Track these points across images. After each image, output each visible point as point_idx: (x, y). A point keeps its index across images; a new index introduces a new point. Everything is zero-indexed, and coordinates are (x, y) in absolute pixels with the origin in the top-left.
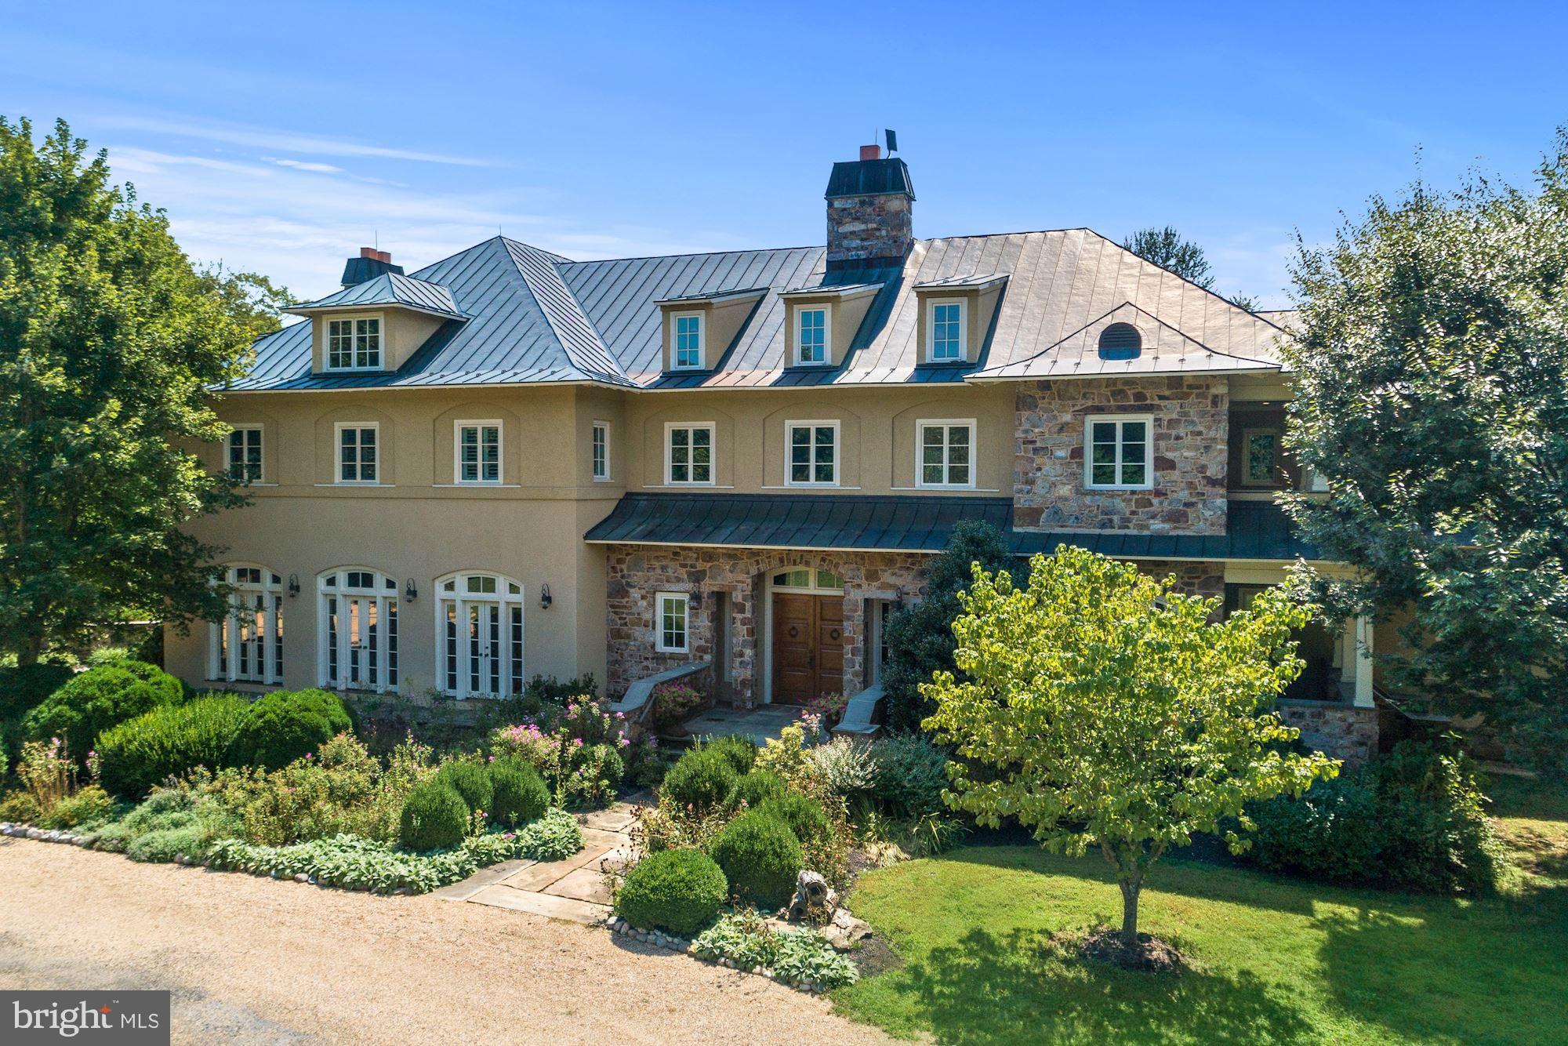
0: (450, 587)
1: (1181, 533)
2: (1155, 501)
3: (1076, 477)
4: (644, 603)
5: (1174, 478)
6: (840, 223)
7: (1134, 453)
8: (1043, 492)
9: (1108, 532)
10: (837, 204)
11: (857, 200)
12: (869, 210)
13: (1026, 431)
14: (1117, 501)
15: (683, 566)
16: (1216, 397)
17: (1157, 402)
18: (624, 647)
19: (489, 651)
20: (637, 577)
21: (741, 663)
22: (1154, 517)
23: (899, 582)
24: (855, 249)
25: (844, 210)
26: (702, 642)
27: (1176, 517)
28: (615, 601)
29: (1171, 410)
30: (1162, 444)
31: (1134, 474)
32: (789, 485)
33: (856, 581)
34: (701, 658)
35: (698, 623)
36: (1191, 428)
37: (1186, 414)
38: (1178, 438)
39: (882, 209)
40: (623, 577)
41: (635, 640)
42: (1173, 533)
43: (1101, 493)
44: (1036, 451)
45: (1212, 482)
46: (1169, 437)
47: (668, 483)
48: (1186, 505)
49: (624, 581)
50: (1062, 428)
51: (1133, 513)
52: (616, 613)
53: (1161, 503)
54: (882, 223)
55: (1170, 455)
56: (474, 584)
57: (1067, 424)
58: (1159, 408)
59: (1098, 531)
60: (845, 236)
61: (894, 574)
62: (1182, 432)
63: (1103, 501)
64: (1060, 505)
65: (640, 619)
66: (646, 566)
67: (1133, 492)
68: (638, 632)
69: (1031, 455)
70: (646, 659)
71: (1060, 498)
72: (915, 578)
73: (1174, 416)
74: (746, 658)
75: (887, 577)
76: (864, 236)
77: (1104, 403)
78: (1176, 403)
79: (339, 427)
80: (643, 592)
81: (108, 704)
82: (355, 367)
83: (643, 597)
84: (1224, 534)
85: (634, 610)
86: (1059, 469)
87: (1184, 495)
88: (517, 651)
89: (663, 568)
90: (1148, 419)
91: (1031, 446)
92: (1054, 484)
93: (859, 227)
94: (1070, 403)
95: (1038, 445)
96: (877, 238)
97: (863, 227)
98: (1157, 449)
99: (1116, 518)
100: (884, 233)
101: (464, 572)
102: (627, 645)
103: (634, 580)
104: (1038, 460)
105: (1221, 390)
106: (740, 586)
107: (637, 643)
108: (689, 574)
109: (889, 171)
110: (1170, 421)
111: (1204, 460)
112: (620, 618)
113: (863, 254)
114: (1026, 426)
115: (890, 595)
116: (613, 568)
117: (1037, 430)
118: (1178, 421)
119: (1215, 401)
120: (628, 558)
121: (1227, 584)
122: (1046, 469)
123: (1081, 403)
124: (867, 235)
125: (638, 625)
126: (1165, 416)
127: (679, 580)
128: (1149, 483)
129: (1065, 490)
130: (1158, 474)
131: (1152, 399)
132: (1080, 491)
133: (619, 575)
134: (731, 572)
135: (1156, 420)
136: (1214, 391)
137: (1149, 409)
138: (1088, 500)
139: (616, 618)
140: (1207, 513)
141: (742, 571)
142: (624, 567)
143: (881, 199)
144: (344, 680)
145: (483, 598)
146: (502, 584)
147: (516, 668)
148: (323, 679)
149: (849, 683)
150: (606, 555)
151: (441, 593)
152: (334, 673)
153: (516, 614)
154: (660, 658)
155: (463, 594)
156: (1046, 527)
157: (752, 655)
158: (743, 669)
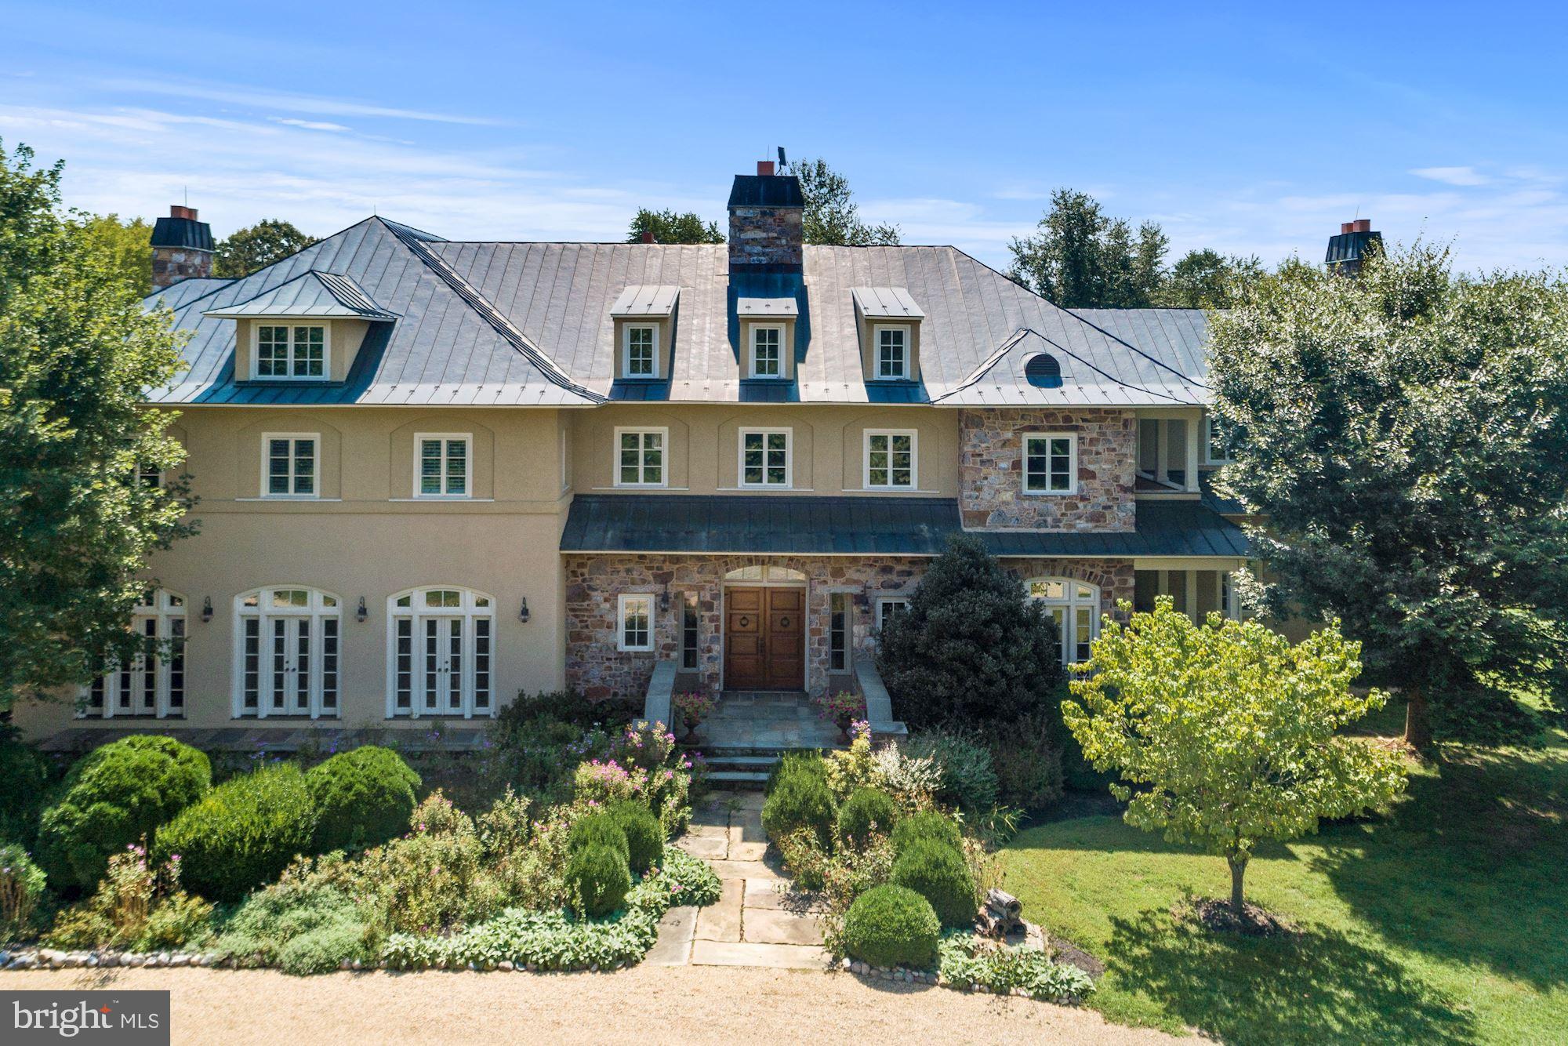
0: (404, 602)
1: (1101, 531)
2: (1081, 505)
3: (1016, 485)
4: (607, 605)
5: (1095, 486)
6: (741, 230)
7: (1061, 464)
8: (988, 498)
9: (1043, 530)
10: (739, 213)
11: (758, 210)
12: (770, 220)
13: (974, 446)
14: (1050, 505)
15: (650, 568)
16: (1126, 421)
17: (1081, 423)
18: (584, 649)
19: (449, 666)
20: (600, 580)
21: (709, 658)
22: (1079, 518)
23: (862, 577)
24: (757, 255)
25: (746, 218)
26: (669, 641)
27: (1096, 518)
28: (575, 605)
29: (1092, 431)
30: (1085, 458)
31: (1061, 482)
32: (742, 486)
33: (822, 578)
34: (668, 656)
35: (665, 622)
36: (1107, 446)
37: (1104, 434)
38: (1098, 453)
39: (782, 220)
40: (584, 581)
41: (597, 641)
42: (1094, 531)
43: (1036, 497)
44: (983, 462)
45: (1125, 489)
46: (1091, 452)
47: (618, 484)
48: (1105, 508)
49: (585, 585)
50: (1005, 443)
51: (1063, 515)
52: (576, 616)
53: (1085, 507)
54: (783, 233)
55: (1091, 467)
56: (433, 598)
57: (1009, 440)
58: (1082, 428)
59: (1034, 530)
60: (747, 242)
61: (858, 571)
62: (1100, 448)
63: (1038, 505)
64: (1003, 508)
65: (603, 621)
66: (609, 570)
67: (1063, 498)
68: (601, 634)
69: (978, 466)
70: (609, 659)
71: (1003, 502)
72: (877, 573)
73: (1095, 435)
74: (714, 653)
75: (851, 573)
76: (765, 244)
77: (1039, 424)
78: (1096, 425)
79: (266, 438)
80: (606, 595)
81: (157, 794)
82: (291, 376)
83: (606, 600)
84: (1133, 530)
85: (596, 613)
86: (1002, 479)
87: (1103, 499)
88: (482, 663)
89: (628, 571)
90: (1072, 437)
91: (978, 459)
92: (998, 491)
93: (760, 235)
94: (1011, 422)
95: (985, 457)
96: (778, 246)
97: (764, 235)
98: (1080, 462)
99: (1049, 519)
100: (784, 242)
101: (422, 588)
102: (588, 647)
103: (596, 583)
104: (985, 470)
105: (1130, 416)
106: (708, 586)
107: (599, 645)
108: (655, 576)
109: (788, 187)
110: (1091, 440)
111: (1117, 472)
112: (581, 621)
113: (764, 260)
114: (975, 441)
115: (856, 590)
116: (574, 572)
117: (983, 445)
118: (1097, 440)
119: (1126, 424)
120: (589, 562)
121: (1137, 572)
122: (991, 478)
123: (1020, 423)
124: (768, 243)
125: (601, 627)
126: (1087, 436)
127: (644, 581)
128: (1073, 488)
129: (1007, 496)
130: (1082, 482)
131: (1077, 421)
132: (1019, 497)
133: (580, 579)
134: (699, 573)
135: (1080, 438)
136: (1125, 416)
137: (1075, 428)
138: (1026, 504)
139: (577, 621)
140: (1121, 515)
141: (710, 572)
142: (585, 571)
143: (780, 212)
144: (266, 706)
145: (443, 612)
146: (468, 598)
147: (482, 681)
148: (238, 708)
149: (815, 671)
150: (567, 560)
151: (393, 610)
152: (252, 700)
153: (483, 626)
154: (624, 658)
155: (420, 609)
156: (992, 527)
157: (718, 649)
158: (711, 663)
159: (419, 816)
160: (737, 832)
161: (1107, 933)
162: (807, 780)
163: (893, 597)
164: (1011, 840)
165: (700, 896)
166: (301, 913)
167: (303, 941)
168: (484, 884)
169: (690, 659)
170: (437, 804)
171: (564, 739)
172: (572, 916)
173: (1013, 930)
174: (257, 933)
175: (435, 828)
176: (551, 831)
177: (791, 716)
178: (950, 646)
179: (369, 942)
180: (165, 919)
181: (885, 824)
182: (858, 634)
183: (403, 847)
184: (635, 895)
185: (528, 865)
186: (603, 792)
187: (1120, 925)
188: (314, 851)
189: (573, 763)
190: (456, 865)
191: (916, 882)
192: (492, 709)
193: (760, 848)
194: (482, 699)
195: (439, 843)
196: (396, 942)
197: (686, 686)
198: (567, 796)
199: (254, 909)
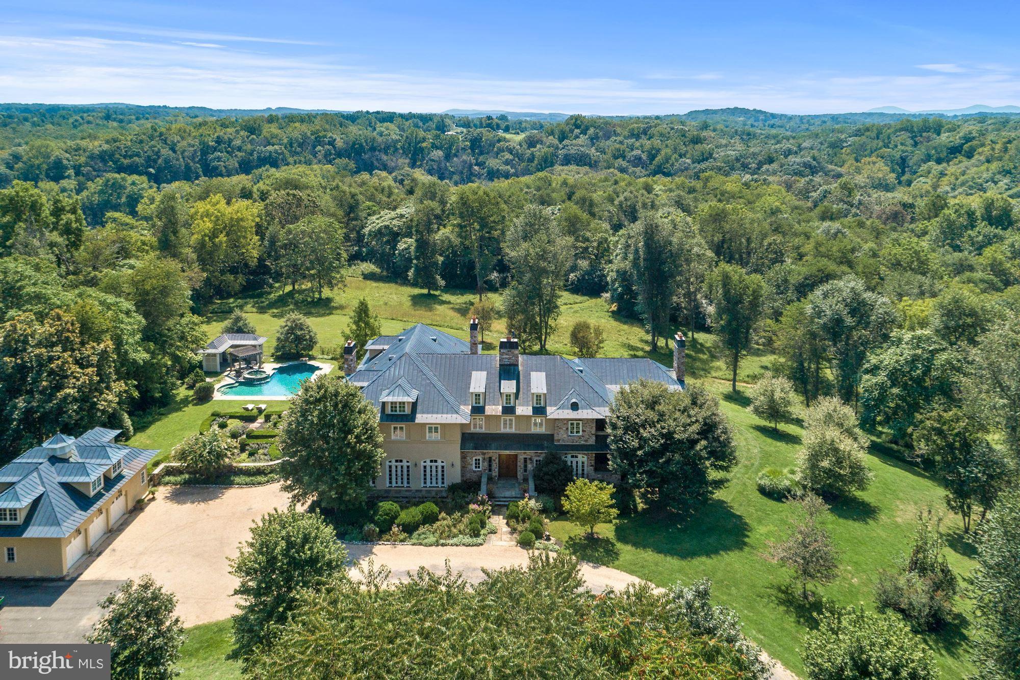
0: (425, 462)
1: (587, 444)
3: (567, 432)
4: (471, 461)
5: (586, 434)
6: (502, 355)
7: (578, 428)
8: (561, 436)
9: (573, 443)
10: (502, 351)
11: (507, 350)
12: (510, 353)
14: (575, 438)
18: (465, 470)
19: (435, 476)
21: (495, 471)
22: (582, 441)
24: (506, 362)
25: (504, 352)
26: (485, 467)
27: (586, 441)
29: (585, 421)
31: (578, 432)
32: (502, 431)
34: (485, 470)
35: (484, 463)
37: (588, 422)
39: (513, 353)
41: (468, 468)
42: (585, 444)
43: (572, 436)
45: (593, 435)
46: (585, 427)
47: (472, 430)
48: (588, 439)
49: (465, 456)
51: (578, 440)
52: (464, 463)
53: (583, 438)
54: (513, 356)
56: (431, 461)
57: (565, 423)
58: (583, 421)
59: (571, 443)
60: (503, 359)
62: (587, 427)
63: (572, 438)
64: (564, 439)
65: (469, 464)
67: (578, 436)
68: (469, 466)
69: (558, 429)
70: (471, 473)
77: (573, 422)
79: (393, 426)
80: (470, 457)
82: (398, 413)
83: (470, 459)
84: (595, 444)
85: (468, 462)
87: (587, 437)
88: (443, 475)
90: (580, 422)
91: (558, 427)
92: (563, 435)
94: (566, 419)
95: (560, 427)
97: (508, 356)
98: (582, 428)
99: (575, 441)
100: (513, 359)
101: (429, 459)
103: (468, 453)
104: (560, 430)
106: (494, 456)
109: (515, 345)
111: (591, 431)
113: (508, 363)
114: (558, 424)
115: (529, 457)
118: (586, 423)
119: (593, 420)
122: (561, 432)
123: (568, 420)
124: (510, 359)
127: (480, 455)
128: (581, 433)
129: (565, 436)
130: (583, 433)
131: (582, 419)
132: (568, 436)
135: (582, 423)
138: (569, 438)
140: (592, 440)
143: (513, 351)
144: (394, 484)
145: (434, 464)
146: (439, 461)
147: (443, 479)
148: (388, 485)
149: (520, 474)
150: (462, 453)
151: (423, 464)
152: (390, 483)
153: (443, 467)
154: (474, 472)
155: (428, 464)
156: (561, 443)
157: (497, 461)
158: (495, 473)
159: (440, 517)
160: (501, 517)
161: (567, 539)
162: (514, 508)
163: (538, 459)
164: (555, 519)
165: (493, 532)
166: (423, 536)
167: (426, 541)
168: (455, 531)
169: (490, 470)
170: (443, 514)
171: (464, 497)
172: (471, 536)
173: (548, 539)
174: (418, 539)
175: (444, 519)
176: (466, 520)
177: (513, 486)
178: (547, 477)
179: (437, 541)
180: (402, 537)
181: (529, 518)
182: (530, 467)
183: (438, 523)
184: (482, 532)
185: (461, 526)
186: (474, 511)
187: (570, 538)
188: (424, 524)
189: (468, 503)
190: (449, 527)
191: (532, 531)
192: (445, 485)
193: (505, 521)
194: (443, 483)
195: (445, 522)
196: (442, 541)
197: (490, 479)
198: (468, 512)
199: (415, 534)
